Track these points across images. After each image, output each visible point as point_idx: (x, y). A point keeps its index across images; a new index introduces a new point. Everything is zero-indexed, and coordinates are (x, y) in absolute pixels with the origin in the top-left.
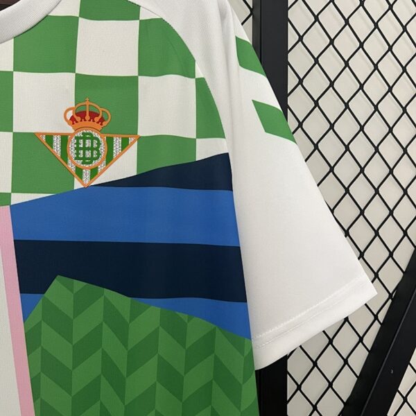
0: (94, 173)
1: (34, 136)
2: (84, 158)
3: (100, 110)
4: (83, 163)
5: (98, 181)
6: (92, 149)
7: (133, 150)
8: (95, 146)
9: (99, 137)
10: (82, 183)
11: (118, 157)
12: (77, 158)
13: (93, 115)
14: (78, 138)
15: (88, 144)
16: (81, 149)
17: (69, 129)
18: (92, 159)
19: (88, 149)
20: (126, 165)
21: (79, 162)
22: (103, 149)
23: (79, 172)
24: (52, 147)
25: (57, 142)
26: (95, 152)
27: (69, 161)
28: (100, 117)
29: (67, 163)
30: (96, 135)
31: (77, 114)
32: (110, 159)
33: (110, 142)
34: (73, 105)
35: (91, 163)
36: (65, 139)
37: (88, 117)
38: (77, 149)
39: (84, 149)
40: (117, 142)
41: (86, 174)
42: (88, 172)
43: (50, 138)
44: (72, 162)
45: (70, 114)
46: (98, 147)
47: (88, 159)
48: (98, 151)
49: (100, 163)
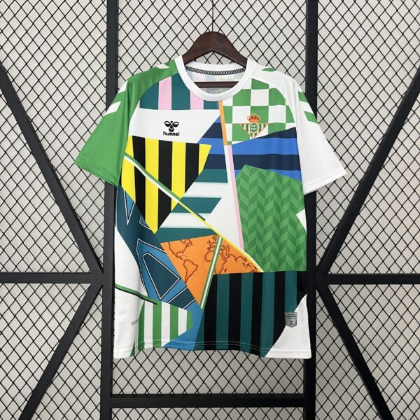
1: (238, 125)
3: (258, 116)
5: (258, 136)
7: (267, 127)
9: (257, 124)
11: (262, 130)
12: (251, 130)
13: (256, 118)
14: (251, 125)
15: (254, 126)
19: (254, 128)
20: (265, 132)
21: (251, 132)
22: (258, 128)
23: (251, 134)
24: (243, 127)
25: (245, 126)
26: (256, 128)
31: (251, 118)
32: (260, 130)
34: (249, 114)
35: (255, 132)
36: (247, 125)
37: (254, 118)
38: (251, 128)
40: (262, 125)
41: (254, 135)
43: (243, 125)
44: (249, 131)
45: (249, 118)
47: (254, 130)
49: (257, 132)
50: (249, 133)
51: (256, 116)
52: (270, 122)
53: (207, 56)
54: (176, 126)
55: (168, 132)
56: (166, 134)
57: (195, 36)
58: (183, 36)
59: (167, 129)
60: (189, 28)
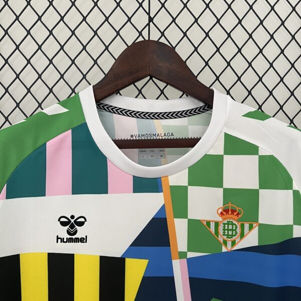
0: (234, 243)
2: (228, 235)
3: (237, 208)
4: (227, 238)
5: (235, 248)
6: (232, 230)
7: (256, 230)
8: (234, 228)
9: (236, 223)
10: (227, 249)
11: (247, 235)
12: (224, 235)
13: (233, 211)
14: (224, 224)
15: (230, 227)
16: (226, 230)
17: (220, 219)
18: (232, 236)
19: (230, 230)
20: (252, 239)
21: (225, 237)
22: (238, 230)
23: (225, 242)
24: (210, 228)
25: (212, 225)
26: (234, 232)
27: (219, 236)
28: (237, 213)
29: (218, 237)
30: (234, 222)
31: (224, 211)
32: (242, 236)
33: (242, 227)
35: (232, 238)
36: (217, 224)
37: (230, 213)
38: (224, 230)
39: (228, 230)
40: (247, 226)
41: (229, 243)
42: (230, 242)
43: (208, 223)
44: (221, 237)
45: (220, 211)
46: (236, 229)
47: (230, 235)
48: (236, 231)
49: (237, 238)
50: (221, 239)
51: (235, 209)
52: (261, 221)
53: (139, 84)
54: (81, 224)
55: (66, 236)
56: (62, 240)
57: (118, 49)
58: (95, 48)
59: (63, 232)
60: (107, 33)
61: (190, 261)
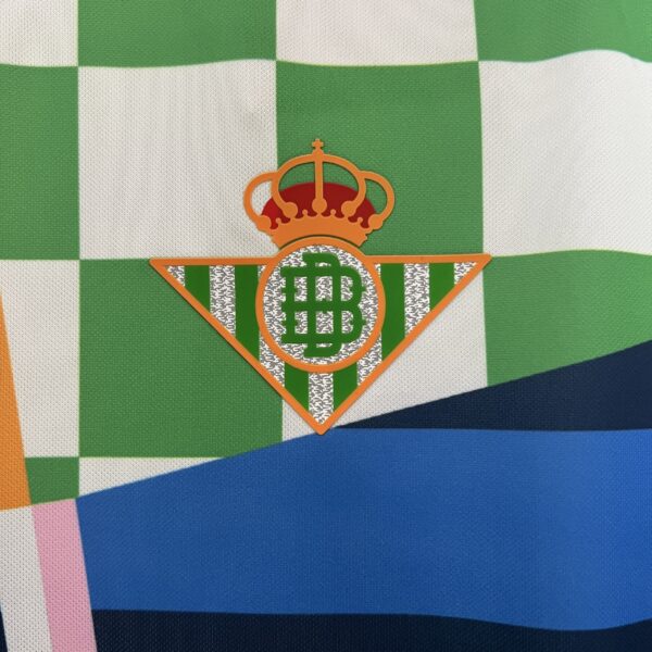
0: (346, 384)
1: (147, 270)
2: (312, 338)
3: (361, 176)
4: (308, 353)
6: (336, 306)
7: (469, 303)
8: (346, 295)
9: (359, 267)
10: (308, 419)
11: (419, 329)
12: (290, 338)
13: (337, 194)
14: (289, 274)
15: (324, 288)
16: (301, 307)
17: (261, 245)
18: (337, 339)
19: (324, 306)
21: (296, 352)
22: (372, 304)
23: (297, 382)
24: (207, 305)
25: (223, 287)
26: (347, 316)
27: (265, 349)
28: (359, 200)
29: (256, 352)
30: (347, 258)
31: (287, 194)
32: (394, 336)
33: (393, 281)
35: (334, 351)
36: (247, 276)
37: (319, 203)
38: (290, 307)
39: (313, 307)
40: (417, 278)
41: (321, 388)
42: (327, 381)
43: (198, 274)
44: (274, 350)
45: (263, 195)
46: (357, 298)
47: (325, 338)
48: (358, 313)
50: (271, 366)
51: (345, 181)
61: (99, 514)
